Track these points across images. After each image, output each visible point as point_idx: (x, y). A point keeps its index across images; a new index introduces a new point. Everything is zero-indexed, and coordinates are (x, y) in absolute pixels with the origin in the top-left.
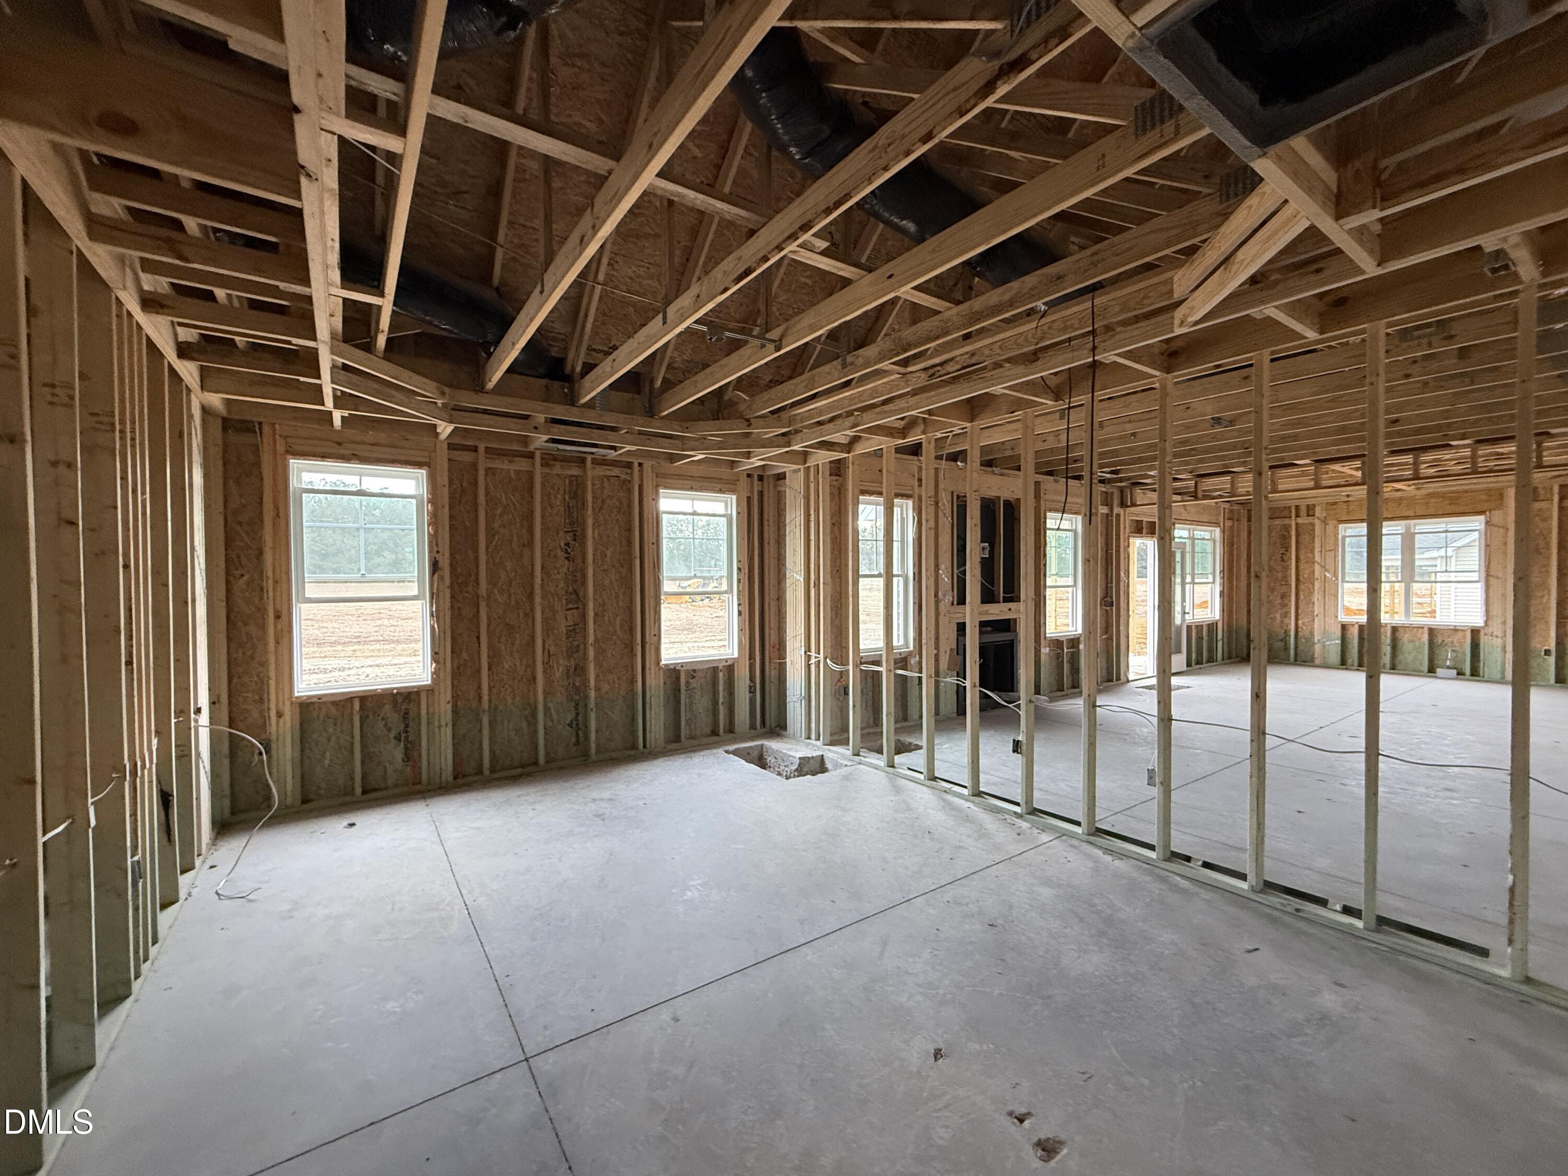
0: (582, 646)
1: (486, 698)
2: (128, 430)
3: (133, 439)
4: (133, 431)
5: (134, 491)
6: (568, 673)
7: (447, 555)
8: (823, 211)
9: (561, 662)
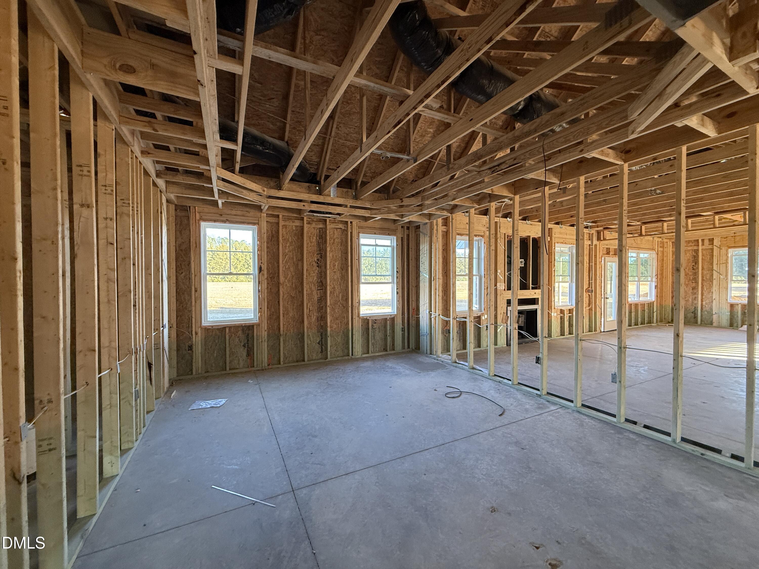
0: (324, 307)
1: (282, 329)
2: (135, 207)
3: (137, 211)
4: (137, 207)
5: (138, 233)
6: (318, 319)
7: (266, 265)
8: (436, 87)
9: (315, 314)
